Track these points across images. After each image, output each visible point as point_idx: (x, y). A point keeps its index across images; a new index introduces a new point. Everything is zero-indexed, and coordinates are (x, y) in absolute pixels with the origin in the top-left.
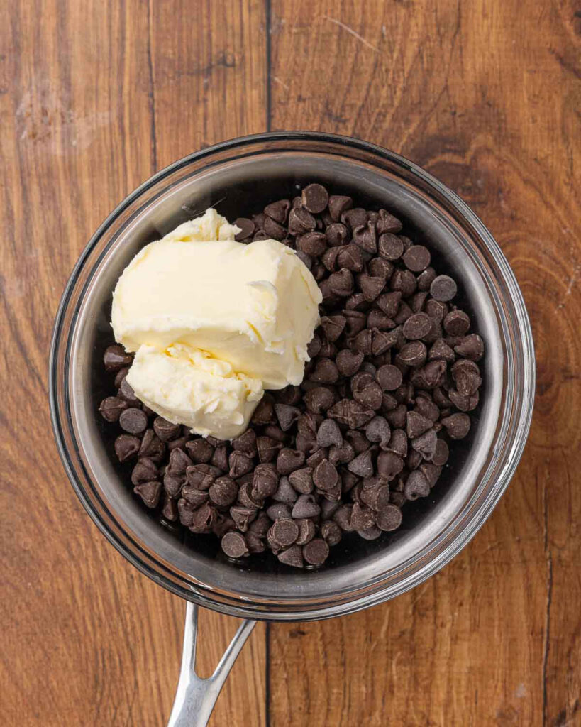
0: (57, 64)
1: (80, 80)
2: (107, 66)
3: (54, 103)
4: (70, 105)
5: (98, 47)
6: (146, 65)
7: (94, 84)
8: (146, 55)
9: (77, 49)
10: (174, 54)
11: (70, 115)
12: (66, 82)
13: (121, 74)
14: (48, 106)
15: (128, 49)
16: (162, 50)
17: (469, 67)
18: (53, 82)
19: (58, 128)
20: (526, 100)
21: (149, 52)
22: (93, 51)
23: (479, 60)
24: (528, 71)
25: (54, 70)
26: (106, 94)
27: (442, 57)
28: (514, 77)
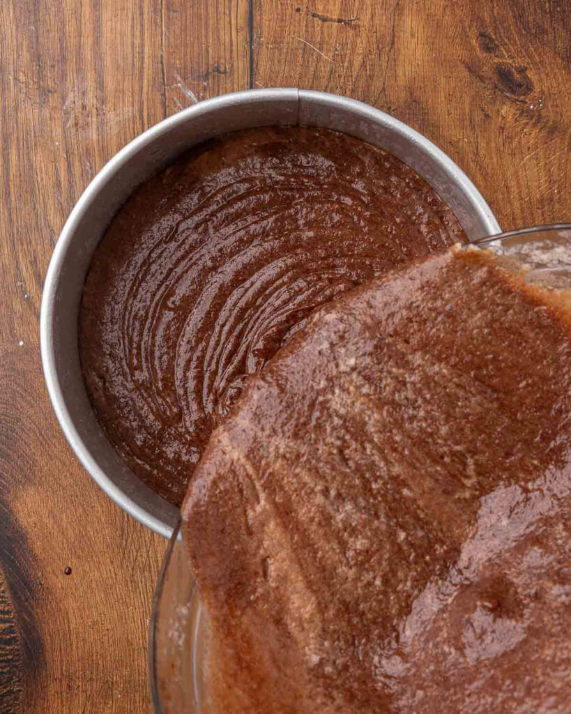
0: (93, 72)
1: (110, 84)
2: (130, 74)
3: (91, 100)
4: (103, 102)
5: (124, 59)
6: (160, 71)
7: (121, 87)
8: (160, 65)
9: (108, 61)
10: (181, 64)
11: (103, 110)
12: (101, 85)
13: (141, 80)
14: (87, 102)
15: (146, 60)
16: (172, 61)
17: (400, 73)
18: (91, 84)
19: (94, 119)
20: (443, 99)
21: (162, 63)
22: (121, 62)
23: (408, 68)
24: (445, 77)
25: (91, 76)
26: (130, 94)
27: (381, 66)
28: (435, 81)
